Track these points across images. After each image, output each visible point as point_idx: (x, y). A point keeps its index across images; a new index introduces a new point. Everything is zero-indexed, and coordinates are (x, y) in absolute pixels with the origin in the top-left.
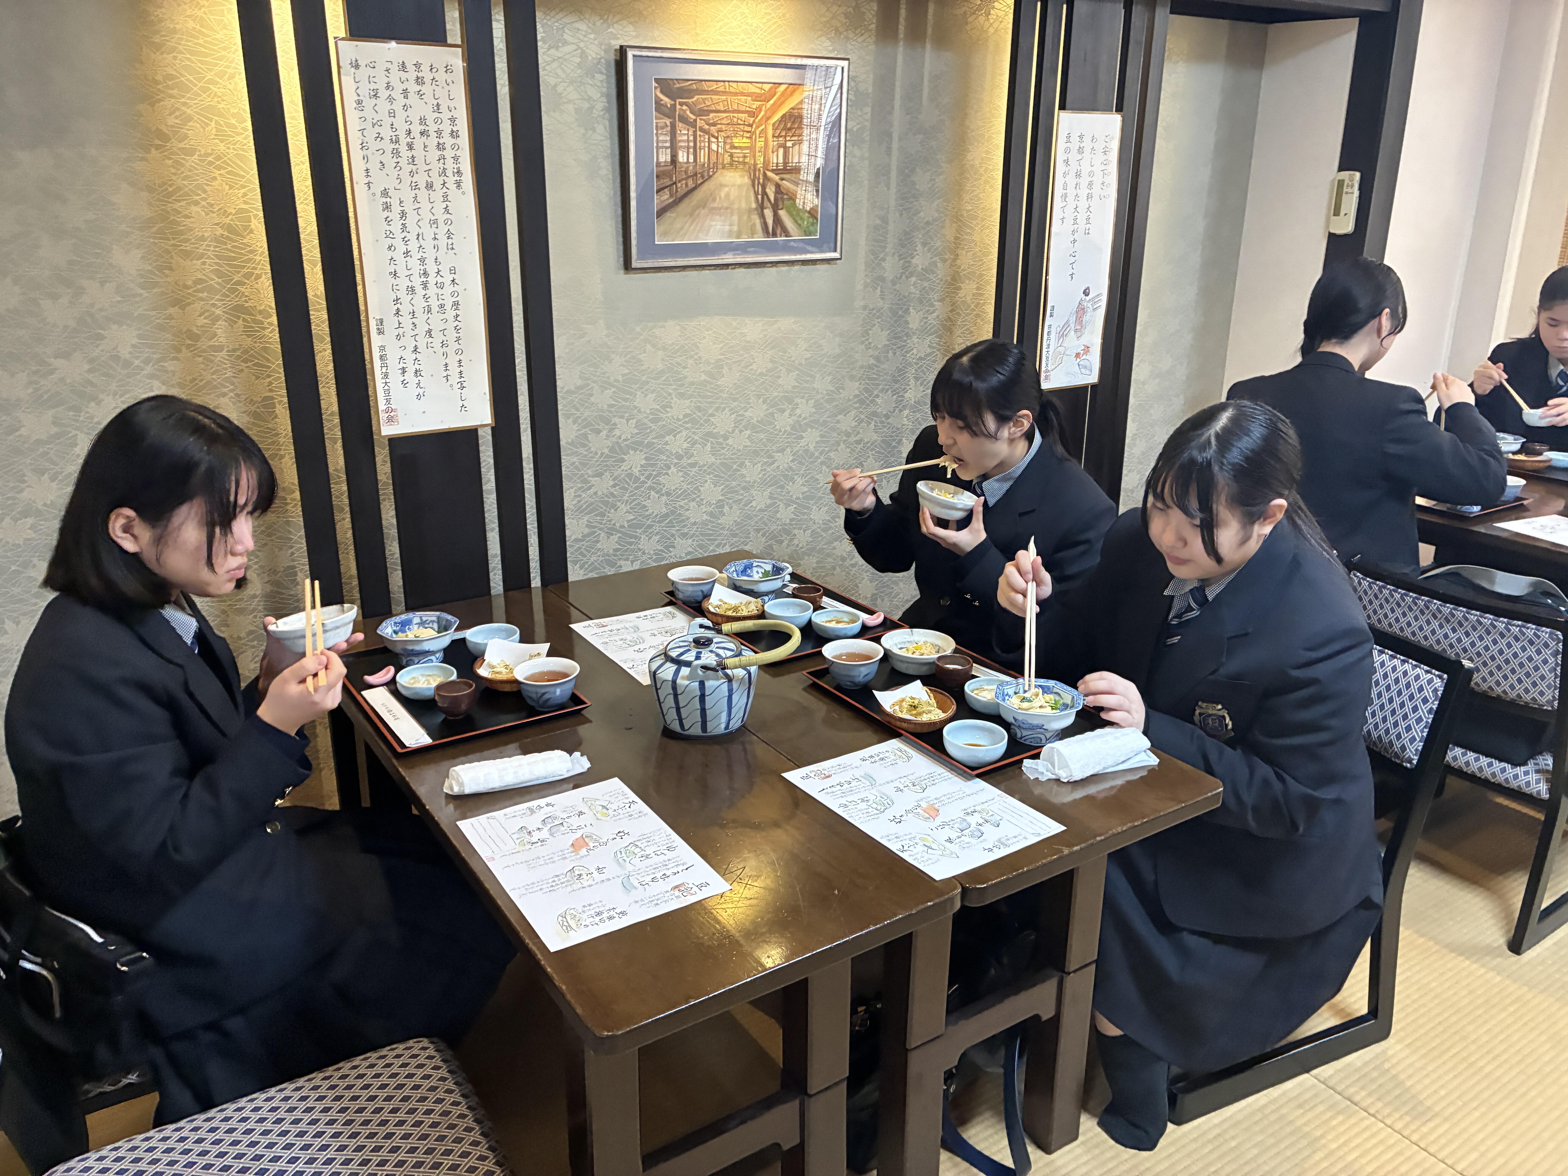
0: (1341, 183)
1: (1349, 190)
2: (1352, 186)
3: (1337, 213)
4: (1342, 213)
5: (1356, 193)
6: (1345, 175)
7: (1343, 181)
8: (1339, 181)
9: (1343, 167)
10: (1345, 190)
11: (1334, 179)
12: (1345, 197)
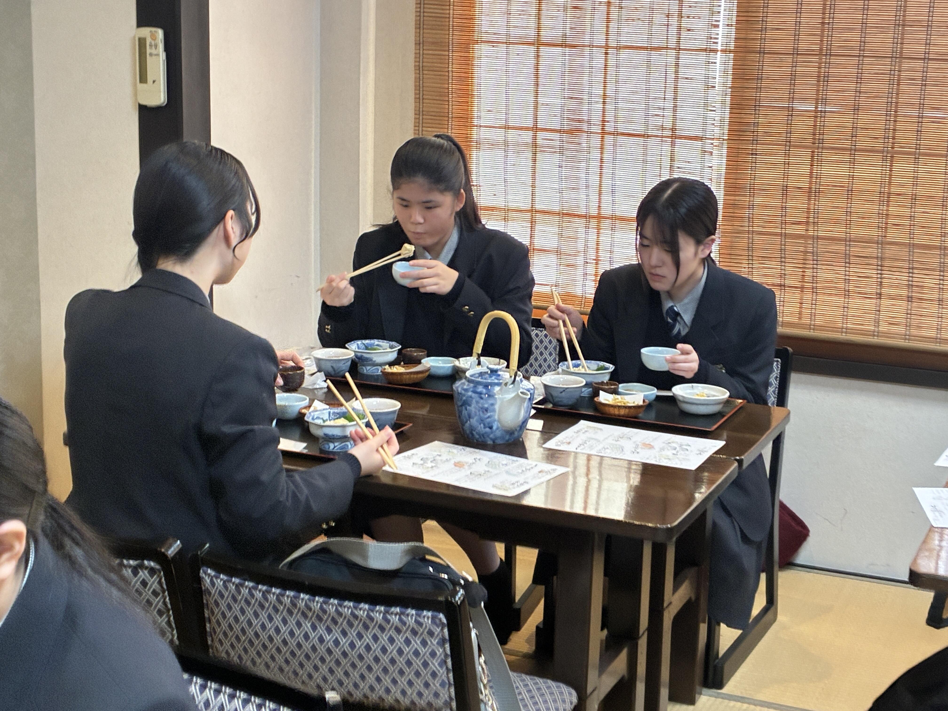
0: (142, 42)
1: (154, 51)
2: (156, 46)
3: (143, 79)
4: (150, 79)
5: (162, 56)
6: (146, 32)
7: (145, 39)
8: (140, 39)
9: (141, 22)
10: (148, 51)
11: (134, 37)
12: (150, 61)
